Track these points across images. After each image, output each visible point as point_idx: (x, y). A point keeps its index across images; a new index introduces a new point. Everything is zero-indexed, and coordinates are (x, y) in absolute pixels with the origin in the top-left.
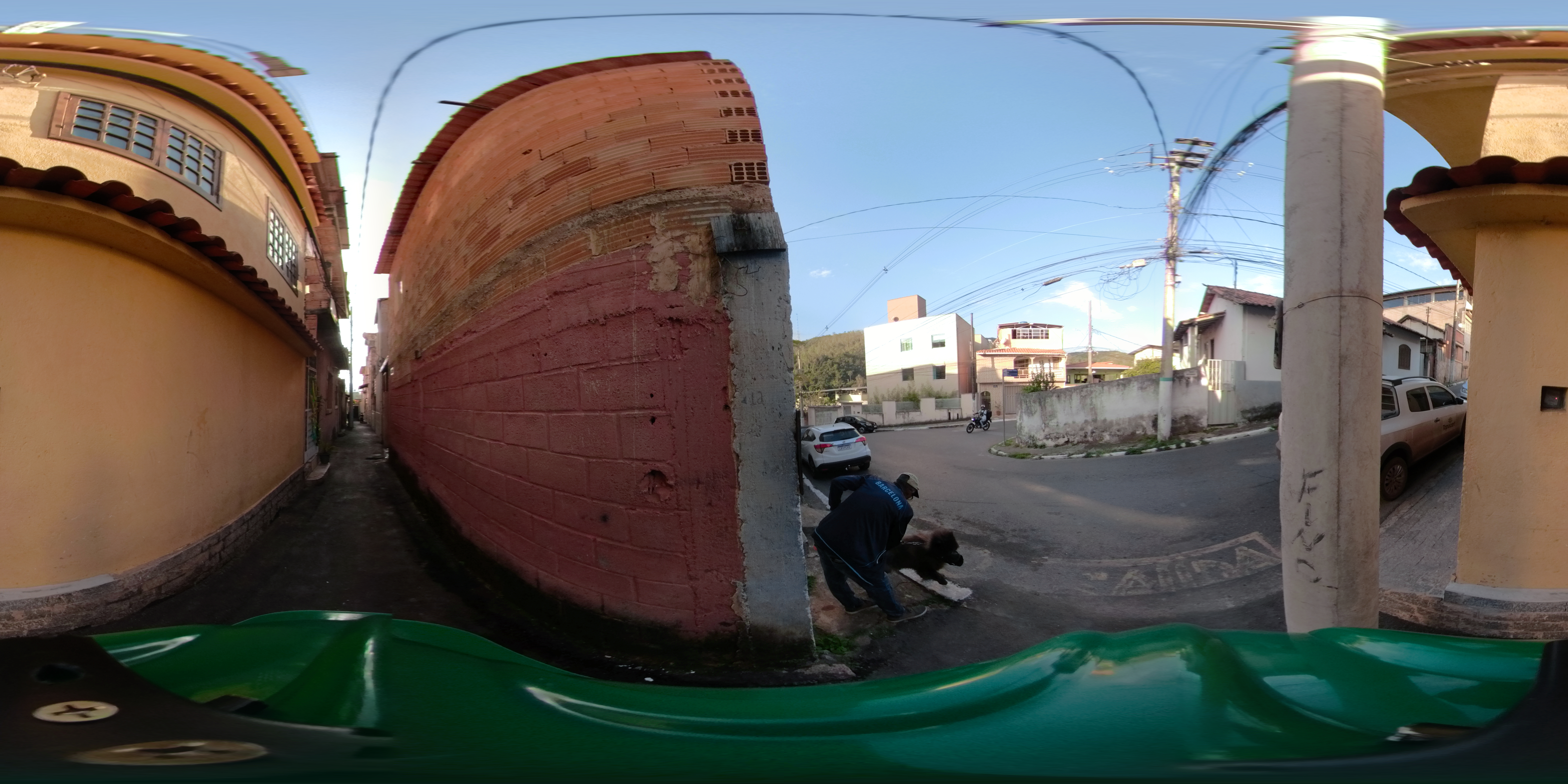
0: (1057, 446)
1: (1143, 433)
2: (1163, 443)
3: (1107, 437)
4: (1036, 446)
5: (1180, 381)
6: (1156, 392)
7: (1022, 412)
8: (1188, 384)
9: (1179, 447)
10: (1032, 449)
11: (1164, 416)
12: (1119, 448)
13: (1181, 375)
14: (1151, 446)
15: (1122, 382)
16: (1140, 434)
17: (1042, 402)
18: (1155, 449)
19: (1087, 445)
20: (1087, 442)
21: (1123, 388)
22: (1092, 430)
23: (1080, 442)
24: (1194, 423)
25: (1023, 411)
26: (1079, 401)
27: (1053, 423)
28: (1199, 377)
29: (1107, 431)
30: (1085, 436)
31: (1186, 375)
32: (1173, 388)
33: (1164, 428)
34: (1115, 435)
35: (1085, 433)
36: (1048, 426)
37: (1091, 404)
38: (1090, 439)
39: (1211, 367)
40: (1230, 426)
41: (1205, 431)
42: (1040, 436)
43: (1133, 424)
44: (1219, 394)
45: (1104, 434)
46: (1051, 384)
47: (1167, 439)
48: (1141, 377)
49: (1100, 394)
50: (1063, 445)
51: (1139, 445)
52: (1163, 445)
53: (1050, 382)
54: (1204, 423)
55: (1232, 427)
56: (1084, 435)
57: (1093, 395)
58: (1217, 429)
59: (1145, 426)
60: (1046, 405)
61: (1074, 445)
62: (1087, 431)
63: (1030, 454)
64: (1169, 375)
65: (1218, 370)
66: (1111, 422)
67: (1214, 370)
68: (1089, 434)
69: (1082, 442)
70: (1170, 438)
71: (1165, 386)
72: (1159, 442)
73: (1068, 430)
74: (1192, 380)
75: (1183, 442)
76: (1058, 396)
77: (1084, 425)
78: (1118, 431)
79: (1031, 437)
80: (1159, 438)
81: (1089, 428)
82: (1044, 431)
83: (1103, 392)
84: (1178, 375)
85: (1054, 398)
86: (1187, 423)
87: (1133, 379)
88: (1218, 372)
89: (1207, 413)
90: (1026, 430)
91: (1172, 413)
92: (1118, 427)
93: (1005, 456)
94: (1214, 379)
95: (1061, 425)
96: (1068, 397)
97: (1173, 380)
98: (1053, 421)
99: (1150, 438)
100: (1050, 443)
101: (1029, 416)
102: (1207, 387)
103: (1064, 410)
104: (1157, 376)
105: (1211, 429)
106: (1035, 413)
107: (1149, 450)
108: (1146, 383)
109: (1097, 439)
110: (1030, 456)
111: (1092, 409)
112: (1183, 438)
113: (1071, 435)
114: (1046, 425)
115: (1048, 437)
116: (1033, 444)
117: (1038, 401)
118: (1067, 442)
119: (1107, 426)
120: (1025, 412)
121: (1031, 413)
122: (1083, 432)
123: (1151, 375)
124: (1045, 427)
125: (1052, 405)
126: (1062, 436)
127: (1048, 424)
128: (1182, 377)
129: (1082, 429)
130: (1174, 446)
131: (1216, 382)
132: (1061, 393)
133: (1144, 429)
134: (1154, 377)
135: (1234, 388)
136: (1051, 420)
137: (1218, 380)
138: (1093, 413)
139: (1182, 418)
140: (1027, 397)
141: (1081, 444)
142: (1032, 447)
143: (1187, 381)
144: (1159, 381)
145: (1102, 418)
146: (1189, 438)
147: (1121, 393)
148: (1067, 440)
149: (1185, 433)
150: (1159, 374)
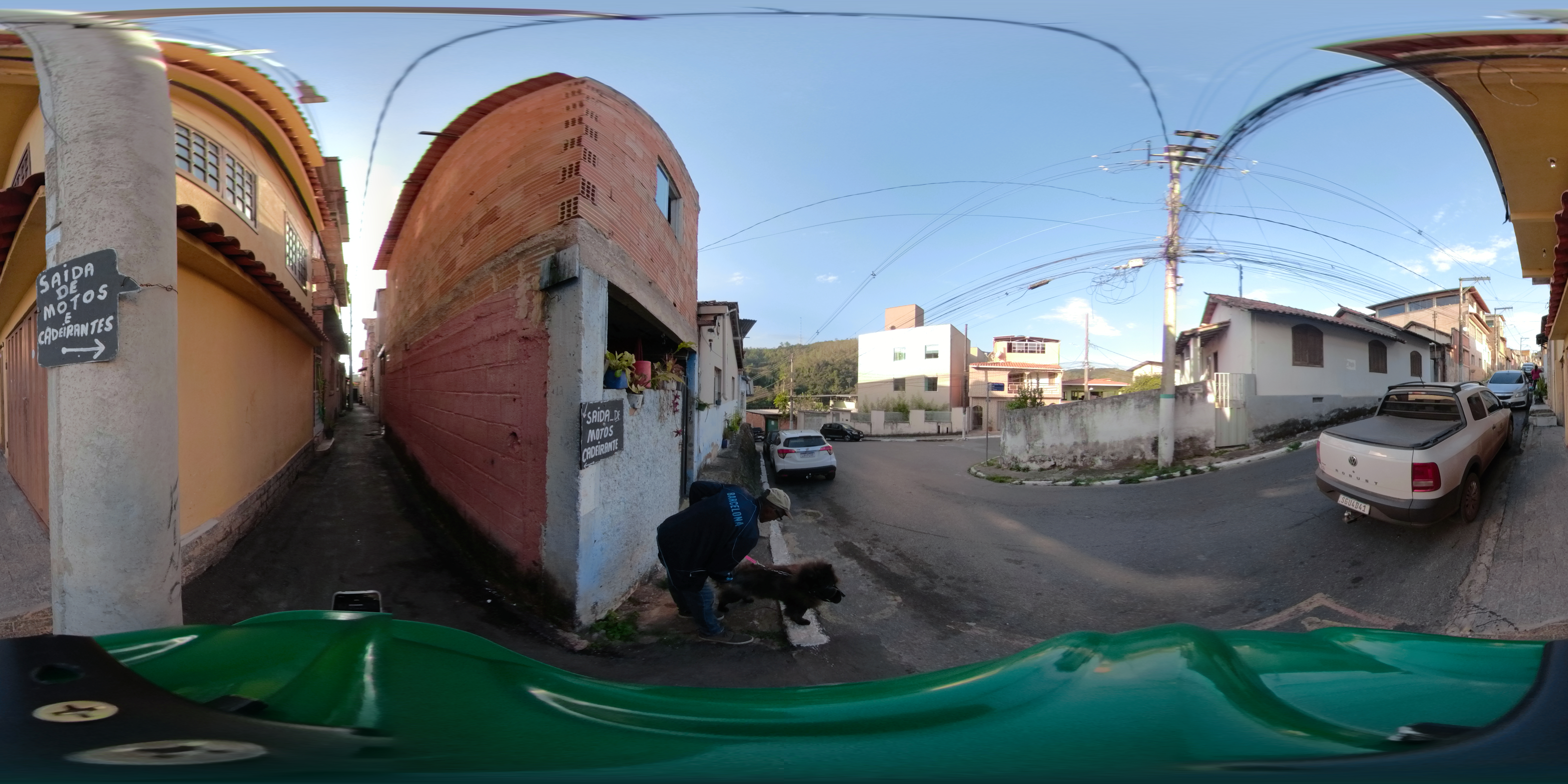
0: (1042, 470)
1: (1141, 458)
2: (1165, 470)
3: (1099, 462)
4: (1019, 469)
5: (1183, 398)
6: (1156, 411)
7: (1005, 430)
8: (1192, 401)
9: (1183, 474)
10: (1014, 472)
11: (1166, 438)
12: (1113, 475)
13: (1185, 391)
14: (1151, 473)
15: (1117, 399)
16: (1138, 459)
17: (1026, 420)
18: (1155, 477)
19: (1076, 470)
20: (1077, 466)
21: (1118, 407)
22: (1082, 454)
23: (1069, 467)
24: (1200, 446)
25: (1007, 429)
26: (1068, 421)
27: (1038, 444)
28: (1205, 393)
29: (1098, 455)
30: (1075, 460)
31: (1190, 390)
32: (1176, 406)
33: (1166, 452)
34: (1108, 460)
35: (1074, 457)
36: (1032, 447)
37: (1081, 425)
38: (1080, 464)
39: (1217, 381)
40: (1241, 447)
41: (1213, 455)
42: (1023, 458)
43: (1130, 447)
44: (1227, 411)
45: (1096, 458)
46: (1038, 401)
47: (1169, 465)
48: (1139, 393)
49: (1091, 412)
50: (1048, 469)
51: (1136, 473)
52: (1164, 472)
53: (1038, 398)
54: (1211, 445)
55: (1242, 449)
56: (1072, 459)
57: (1084, 414)
58: (1226, 451)
59: (1144, 450)
60: (1031, 423)
61: (1061, 470)
62: (1076, 454)
63: (1011, 478)
64: (1171, 391)
65: (1226, 384)
66: (1104, 445)
67: (1222, 384)
68: (1079, 458)
69: (1070, 467)
70: (1173, 464)
71: (1166, 404)
72: (1160, 469)
73: (1055, 452)
74: (1196, 396)
75: (1188, 468)
76: (1045, 415)
77: (1073, 448)
78: (1112, 455)
79: (1014, 459)
80: (1160, 464)
81: (1079, 452)
82: (1028, 452)
83: (1095, 411)
84: (1181, 392)
85: (1040, 416)
86: (1192, 446)
87: (1130, 396)
88: (1226, 387)
89: (1215, 434)
90: (1009, 450)
91: (1175, 434)
92: (1112, 451)
93: (983, 478)
94: (1222, 395)
95: (1048, 447)
96: (1055, 416)
97: (1176, 397)
98: (1038, 442)
99: (1149, 464)
100: (1034, 466)
101: (1012, 435)
102: (1214, 404)
103: (1051, 430)
104: (1157, 392)
105: (1220, 452)
106: (1019, 432)
107: (1147, 479)
108: (1144, 401)
109: (1088, 464)
110: (1010, 480)
111: (1082, 430)
112: (1187, 463)
113: (1058, 458)
114: (1031, 446)
115: (1033, 459)
116: (1016, 466)
117: (1022, 418)
118: (1054, 466)
119: (1099, 450)
120: (1008, 431)
121: (1014, 432)
122: (1072, 455)
123: (1151, 391)
124: (1029, 448)
125: (1037, 424)
126: (1047, 459)
127: (1033, 445)
128: (1186, 393)
129: (1070, 452)
130: (1178, 474)
131: (1224, 398)
132: (1048, 410)
133: (1142, 453)
134: (1153, 394)
135: (1244, 405)
136: (1036, 441)
137: (1226, 396)
138: (1084, 434)
139: (1186, 440)
140: (1011, 414)
141: (1069, 469)
142: (1014, 469)
143: (1191, 397)
144: (1159, 398)
145: (1094, 441)
146: (1195, 464)
147: (1116, 411)
148: (1053, 464)
149: (1189, 458)
150: (1159, 390)
